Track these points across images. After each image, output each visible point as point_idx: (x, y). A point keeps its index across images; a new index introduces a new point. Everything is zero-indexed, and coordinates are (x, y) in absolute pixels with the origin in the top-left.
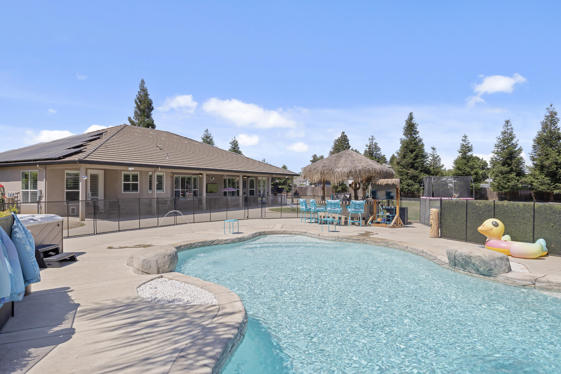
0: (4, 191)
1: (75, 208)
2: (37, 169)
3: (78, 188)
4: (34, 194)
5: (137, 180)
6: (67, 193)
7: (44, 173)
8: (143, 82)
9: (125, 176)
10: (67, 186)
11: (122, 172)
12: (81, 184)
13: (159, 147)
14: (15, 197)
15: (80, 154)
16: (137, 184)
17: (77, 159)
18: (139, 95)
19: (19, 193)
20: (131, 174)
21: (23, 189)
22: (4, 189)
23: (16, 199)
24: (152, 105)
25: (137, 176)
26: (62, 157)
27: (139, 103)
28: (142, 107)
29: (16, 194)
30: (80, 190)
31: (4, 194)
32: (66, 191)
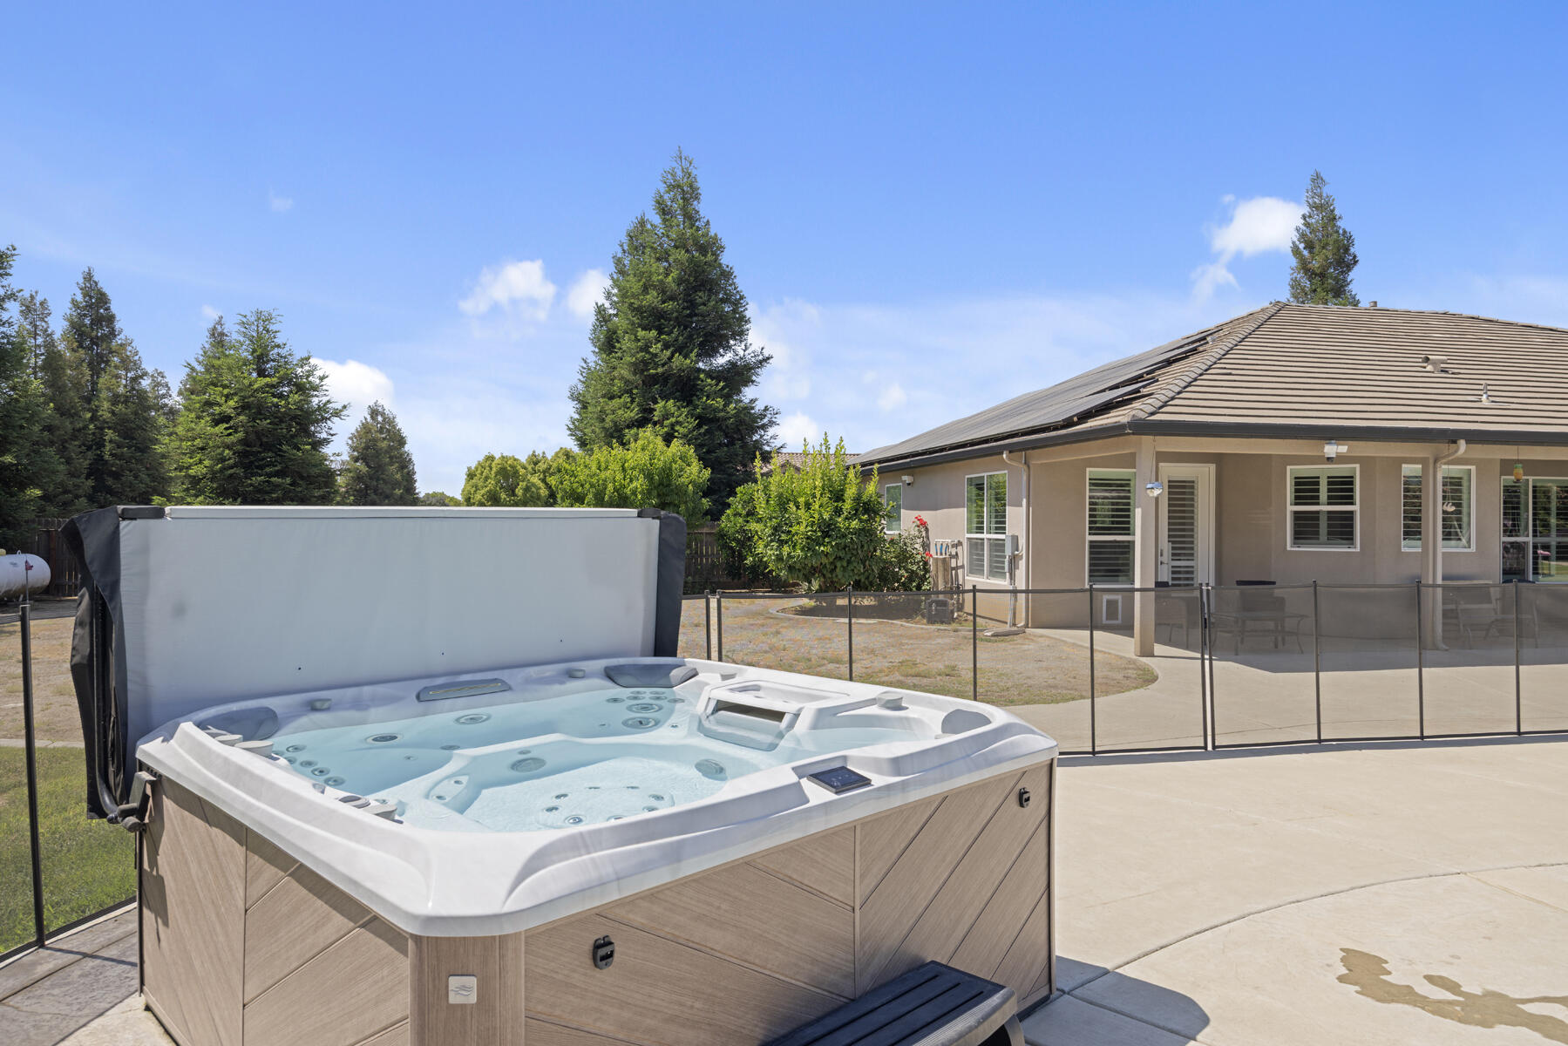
0: (928, 538)
1: (1116, 602)
2: (1004, 465)
3: (1126, 528)
4: (998, 546)
5: (1351, 497)
6: (1093, 545)
7: (1025, 478)
8: (1317, 180)
9: (1297, 484)
10: (1095, 522)
11: (1289, 468)
12: (1138, 513)
13: (1434, 363)
14: (952, 556)
15: (1136, 404)
16: (1352, 512)
17: (1124, 420)
18: (1307, 225)
19: (960, 543)
20: (1323, 471)
21: (969, 531)
22: (927, 530)
23: (953, 564)
24: (1352, 250)
25: (1351, 483)
26: (1075, 419)
27: (1306, 253)
28: (1315, 265)
29: (953, 546)
30: (1138, 538)
31: (929, 546)
32: (1089, 538)
